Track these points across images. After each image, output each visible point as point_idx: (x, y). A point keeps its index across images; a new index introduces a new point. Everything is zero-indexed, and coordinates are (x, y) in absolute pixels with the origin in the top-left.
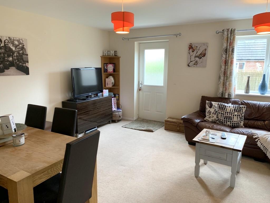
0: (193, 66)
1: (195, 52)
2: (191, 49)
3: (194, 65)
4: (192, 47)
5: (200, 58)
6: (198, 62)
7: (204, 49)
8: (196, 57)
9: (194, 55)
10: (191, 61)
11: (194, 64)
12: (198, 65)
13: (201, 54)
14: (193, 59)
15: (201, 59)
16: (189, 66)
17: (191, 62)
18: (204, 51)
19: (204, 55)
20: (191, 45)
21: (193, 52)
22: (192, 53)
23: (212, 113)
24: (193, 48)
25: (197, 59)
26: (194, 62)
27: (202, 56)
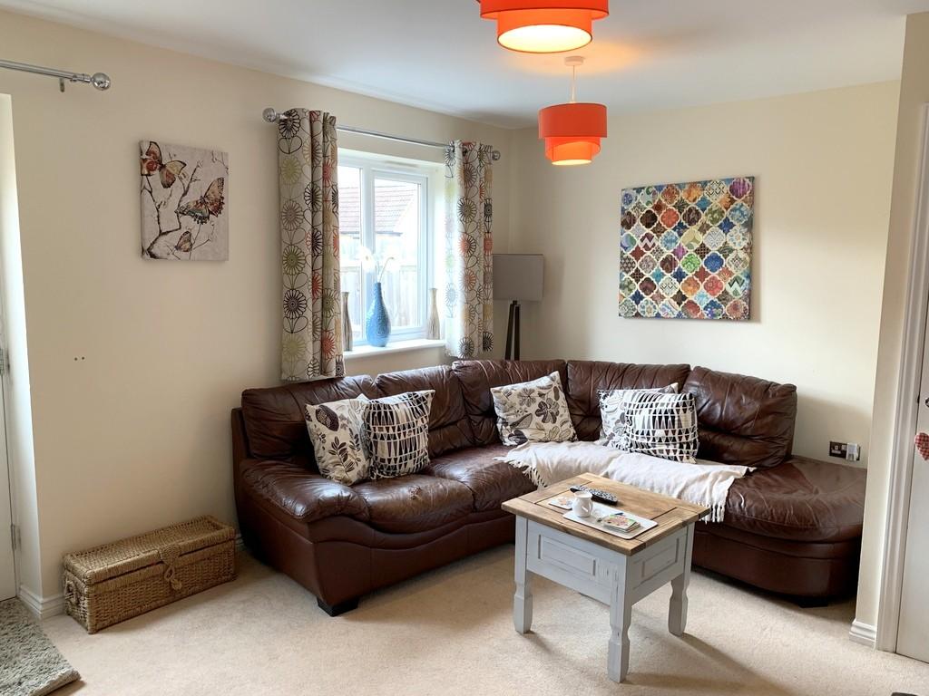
0: (172, 257)
1: (177, 188)
2: (157, 172)
3: (178, 253)
4: (161, 163)
5: (203, 220)
6: (194, 236)
7: (216, 178)
8: (181, 212)
9: (173, 205)
10: (161, 234)
11: (178, 248)
12: (193, 252)
13: (203, 201)
14: (169, 221)
15: (207, 226)
16: (153, 256)
17: (163, 238)
18: (215, 188)
19: (218, 207)
20: (156, 150)
21: (167, 185)
22: (162, 195)
23: (349, 450)
24: (163, 167)
25: (188, 222)
26: (174, 238)
27: (210, 212)
